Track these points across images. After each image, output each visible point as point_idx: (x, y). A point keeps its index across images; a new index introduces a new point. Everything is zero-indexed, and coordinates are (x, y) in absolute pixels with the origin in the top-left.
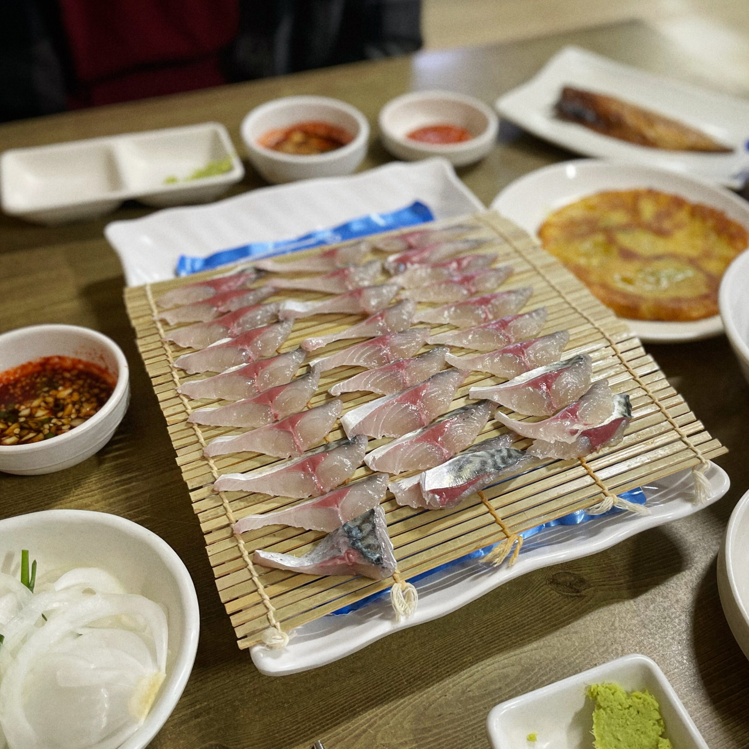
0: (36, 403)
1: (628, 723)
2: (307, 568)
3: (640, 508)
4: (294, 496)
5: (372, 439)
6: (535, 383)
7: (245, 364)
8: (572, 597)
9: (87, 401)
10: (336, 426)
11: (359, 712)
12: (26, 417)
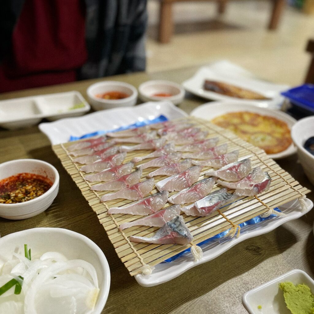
0: (17, 191)
1: (299, 297)
2: (155, 241)
3: (282, 214)
4: (142, 215)
5: (170, 192)
6: (231, 169)
7: (110, 168)
8: (256, 254)
9: (40, 190)
10: (154, 188)
11: (180, 305)
12: (14, 197)
